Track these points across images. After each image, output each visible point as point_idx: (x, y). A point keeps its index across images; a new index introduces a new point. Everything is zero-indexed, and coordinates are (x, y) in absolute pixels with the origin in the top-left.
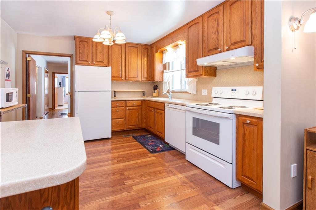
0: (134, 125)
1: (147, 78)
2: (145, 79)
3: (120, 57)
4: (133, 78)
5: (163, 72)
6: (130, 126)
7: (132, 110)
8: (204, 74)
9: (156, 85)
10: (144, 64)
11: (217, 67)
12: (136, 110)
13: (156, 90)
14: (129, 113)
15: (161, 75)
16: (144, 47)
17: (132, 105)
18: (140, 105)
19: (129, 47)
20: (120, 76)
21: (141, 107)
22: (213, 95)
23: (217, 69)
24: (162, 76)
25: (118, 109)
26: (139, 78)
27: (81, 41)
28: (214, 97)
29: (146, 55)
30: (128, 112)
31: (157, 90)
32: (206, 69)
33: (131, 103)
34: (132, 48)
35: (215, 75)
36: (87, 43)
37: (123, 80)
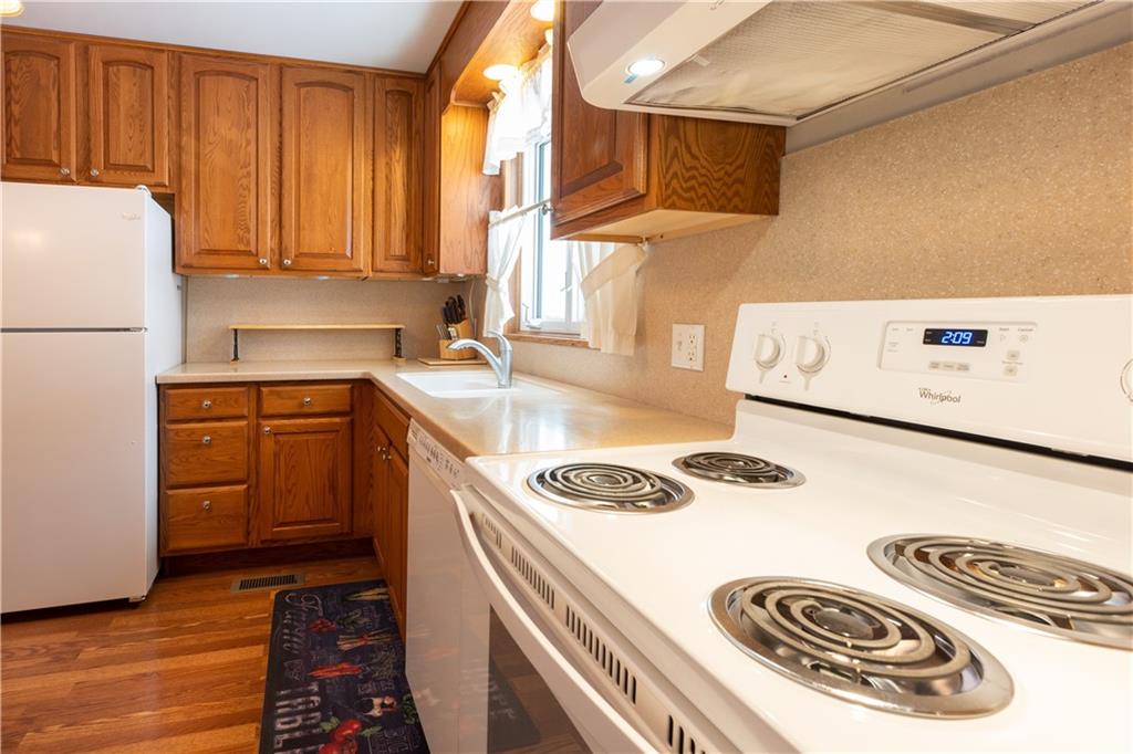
0: (307, 522)
1: (405, 259)
2: (395, 265)
3: (248, 143)
4: (327, 256)
5: (485, 224)
6: (281, 525)
7: (292, 438)
8: (654, 191)
9: (459, 297)
10: (388, 179)
11: (783, 129)
12: (321, 436)
13: (458, 322)
14: (276, 455)
15: (477, 238)
16: (389, 84)
17: (296, 410)
18: (341, 408)
19: (300, 85)
20: (248, 243)
21: (352, 421)
22: (742, 376)
23: (788, 145)
24: (479, 248)
25: (213, 432)
26: (363, 261)
27: (15, 53)
28: (749, 397)
29: (400, 131)
30: (268, 446)
31: (458, 326)
32: (673, 143)
33: (290, 398)
34: (318, 90)
35: (766, 202)
36: (53, 64)
37: (265, 268)
